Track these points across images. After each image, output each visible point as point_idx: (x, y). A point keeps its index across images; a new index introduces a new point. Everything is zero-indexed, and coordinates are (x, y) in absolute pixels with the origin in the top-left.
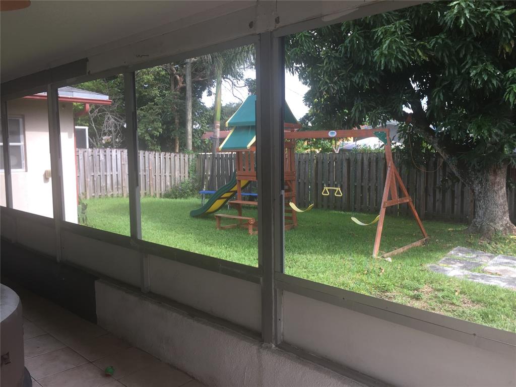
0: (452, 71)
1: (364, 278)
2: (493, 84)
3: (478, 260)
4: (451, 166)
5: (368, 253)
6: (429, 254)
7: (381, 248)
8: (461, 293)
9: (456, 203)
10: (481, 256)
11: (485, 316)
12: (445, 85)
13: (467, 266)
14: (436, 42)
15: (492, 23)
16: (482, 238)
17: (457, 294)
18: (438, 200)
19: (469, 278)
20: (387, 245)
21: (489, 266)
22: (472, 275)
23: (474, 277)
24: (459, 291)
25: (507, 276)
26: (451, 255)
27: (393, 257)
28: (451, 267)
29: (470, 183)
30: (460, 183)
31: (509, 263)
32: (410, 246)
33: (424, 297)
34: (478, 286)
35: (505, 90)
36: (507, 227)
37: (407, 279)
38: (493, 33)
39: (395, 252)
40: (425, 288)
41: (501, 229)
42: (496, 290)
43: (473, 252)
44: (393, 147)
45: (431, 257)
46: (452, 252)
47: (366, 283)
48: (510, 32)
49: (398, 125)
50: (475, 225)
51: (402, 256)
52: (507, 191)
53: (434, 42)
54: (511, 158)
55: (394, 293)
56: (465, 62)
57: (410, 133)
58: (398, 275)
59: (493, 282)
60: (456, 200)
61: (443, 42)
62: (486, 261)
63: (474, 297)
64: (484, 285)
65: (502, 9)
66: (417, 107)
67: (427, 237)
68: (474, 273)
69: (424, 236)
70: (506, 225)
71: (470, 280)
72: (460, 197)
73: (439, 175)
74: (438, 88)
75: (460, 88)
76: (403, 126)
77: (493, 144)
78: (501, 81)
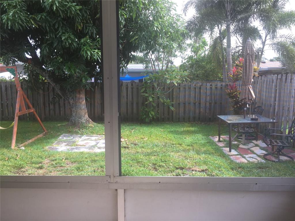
0: (51, 35)
1: (6, 163)
2: (74, 46)
3: (74, 140)
4: (57, 89)
5: (8, 146)
6: (47, 141)
7: (17, 142)
8: (66, 159)
9: (61, 110)
10: (75, 137)
11: (78, 169)
12: (49, 43)
13: (69, 143)
14: (41, 17)
15: (71, 12)
16: (75, 128)
17: (63, 160)
18: (51, 109)
19: (70, 150)
20: (21, 139)
21: (79, 142)
22: (71, 148)
23: (72, 149)
24: (64, 158)
25: (88, 145)
26: (60, 139)
27: (25, 146)
28: (60, 146)
29: (68, 99)
30: (63, 99)
31: (89, 139)
32: (36, 138)
33: (45, 166)
34: (74, 154)
35: (81, 49)
36: (87, 120)
37: (34, 158)
38: (72, 17)
39: (27, 143)
40: (46, 161)
41: (84, 121)
42: (83, 154)
43: (71, 136)
44: (21, 78)
45: (49, 142)
46: (60, 138)
47: (7, 166)
48: (80, 19)
49: (23, 64)
50: (72, 121)
51: (31, 145)
52: (86, 102)
53: (40, 17)
54: (87, 85)
55: (27, 168)
56: (59, 31)
57: (31, 70)
58: (29, 157)
59: (82, 150)
60: (61, 108)
61: (45, 18)
62: (78, 139)
63: (73, 160)
64: (77, 153)
65: (75, 5)
66: (34, 54)
67: (46, 131)
68: (72, 147)
69: (44, 130)
70: (87, 119)
71: (70, 151)
72: (63, 107)
73: (51, 95)
74: (45, 45)
75: (57, 45)
76: (27, 65)
77: (77, 78)
78: (78, 44)
